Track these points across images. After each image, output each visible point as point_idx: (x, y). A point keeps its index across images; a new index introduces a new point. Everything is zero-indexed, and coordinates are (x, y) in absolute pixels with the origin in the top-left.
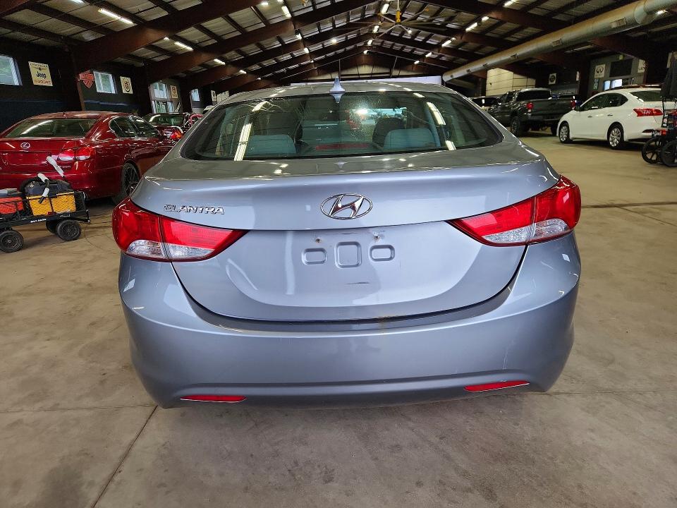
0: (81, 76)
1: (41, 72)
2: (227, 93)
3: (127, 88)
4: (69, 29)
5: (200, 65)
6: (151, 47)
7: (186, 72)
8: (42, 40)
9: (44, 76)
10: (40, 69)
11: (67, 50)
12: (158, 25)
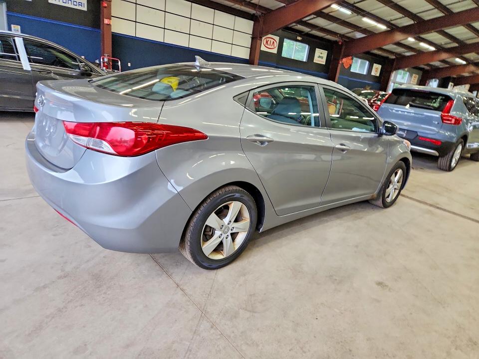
0: (344, 60)
1: (321, 55)
2: (468, 86)
3: (376, 71)
4: (344, 30)
5: (440, 61)
6: (399, 44)
7: (428, 65)
8: (329, 37)
9: (322, 57)
10: (321, 53)
11: (340, 43)
12: (406, 30)
